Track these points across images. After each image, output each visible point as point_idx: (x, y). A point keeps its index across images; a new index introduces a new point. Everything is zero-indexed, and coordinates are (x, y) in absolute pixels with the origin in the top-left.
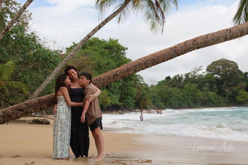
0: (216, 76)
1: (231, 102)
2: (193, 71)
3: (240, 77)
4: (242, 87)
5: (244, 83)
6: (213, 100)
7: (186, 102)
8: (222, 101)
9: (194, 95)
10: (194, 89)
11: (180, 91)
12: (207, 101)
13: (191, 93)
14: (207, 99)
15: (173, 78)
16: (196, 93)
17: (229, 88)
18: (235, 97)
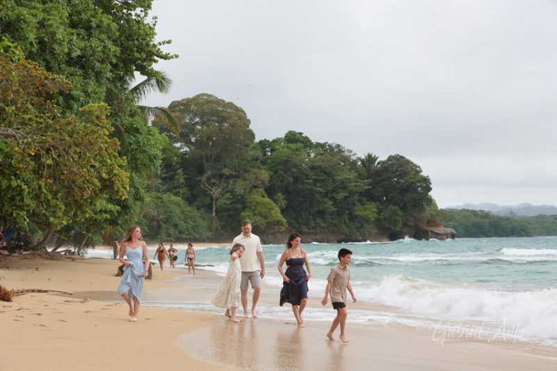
4: (259, 182)
5: (263, 171)
6: (177, 220)
8: (205, 224)
12: (160, 222)
14: (161, 217)
17: (223, 185)
18: (238, 214)
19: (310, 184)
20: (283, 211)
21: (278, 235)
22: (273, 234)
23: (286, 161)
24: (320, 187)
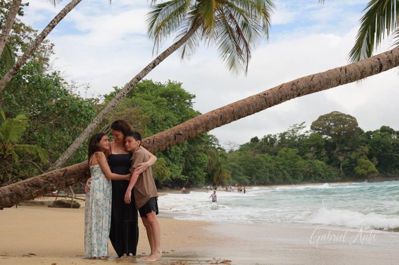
0: (324, 136)
1: (347, 175)
2: (291, 129)
3: (360, 138)
4: (363, 153)
5: (365, 147)
6: (320, 172)
7: (281, 175)
8: (334, 173)
9: (293, 165)
10: (293, 156)
11: (272, 158)
12: (312, 174)
13: (289, 162)
14: (311, 171)
15: (262, 139)
16: (295, 162)
17: (344, 155)
18: (353, 168)
19: (391, 152)
20: (377, 166)
21: (375, 178)
22: (372, 177)
23: (378, 142)
24: (397, 153)
